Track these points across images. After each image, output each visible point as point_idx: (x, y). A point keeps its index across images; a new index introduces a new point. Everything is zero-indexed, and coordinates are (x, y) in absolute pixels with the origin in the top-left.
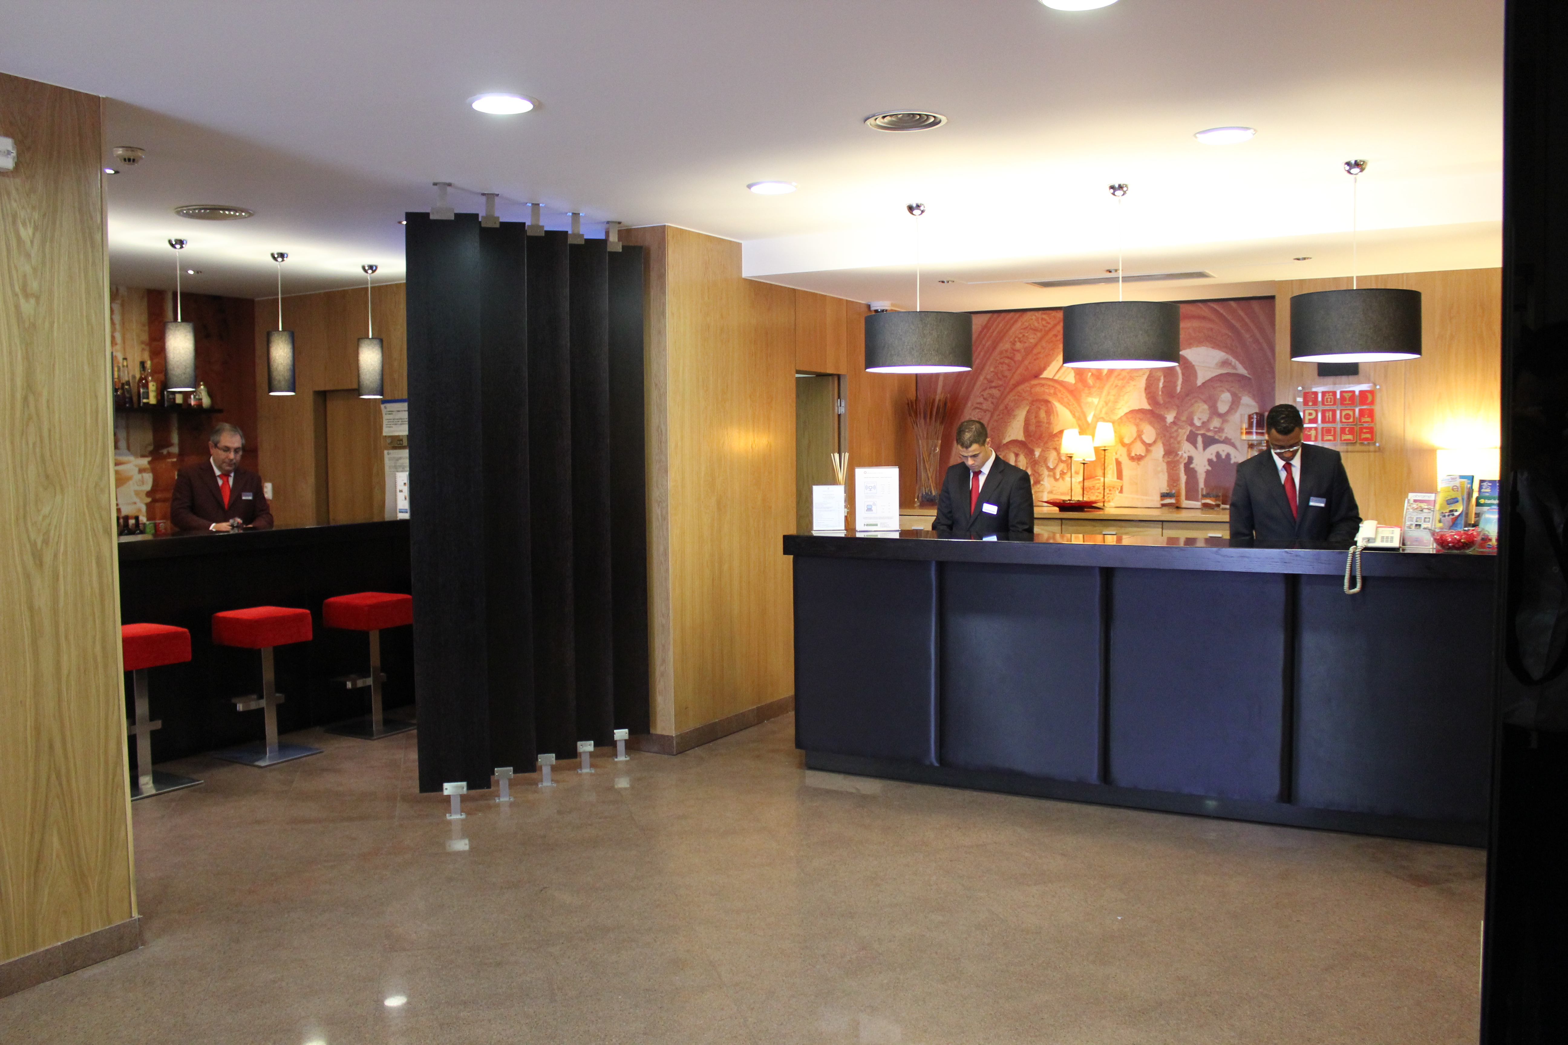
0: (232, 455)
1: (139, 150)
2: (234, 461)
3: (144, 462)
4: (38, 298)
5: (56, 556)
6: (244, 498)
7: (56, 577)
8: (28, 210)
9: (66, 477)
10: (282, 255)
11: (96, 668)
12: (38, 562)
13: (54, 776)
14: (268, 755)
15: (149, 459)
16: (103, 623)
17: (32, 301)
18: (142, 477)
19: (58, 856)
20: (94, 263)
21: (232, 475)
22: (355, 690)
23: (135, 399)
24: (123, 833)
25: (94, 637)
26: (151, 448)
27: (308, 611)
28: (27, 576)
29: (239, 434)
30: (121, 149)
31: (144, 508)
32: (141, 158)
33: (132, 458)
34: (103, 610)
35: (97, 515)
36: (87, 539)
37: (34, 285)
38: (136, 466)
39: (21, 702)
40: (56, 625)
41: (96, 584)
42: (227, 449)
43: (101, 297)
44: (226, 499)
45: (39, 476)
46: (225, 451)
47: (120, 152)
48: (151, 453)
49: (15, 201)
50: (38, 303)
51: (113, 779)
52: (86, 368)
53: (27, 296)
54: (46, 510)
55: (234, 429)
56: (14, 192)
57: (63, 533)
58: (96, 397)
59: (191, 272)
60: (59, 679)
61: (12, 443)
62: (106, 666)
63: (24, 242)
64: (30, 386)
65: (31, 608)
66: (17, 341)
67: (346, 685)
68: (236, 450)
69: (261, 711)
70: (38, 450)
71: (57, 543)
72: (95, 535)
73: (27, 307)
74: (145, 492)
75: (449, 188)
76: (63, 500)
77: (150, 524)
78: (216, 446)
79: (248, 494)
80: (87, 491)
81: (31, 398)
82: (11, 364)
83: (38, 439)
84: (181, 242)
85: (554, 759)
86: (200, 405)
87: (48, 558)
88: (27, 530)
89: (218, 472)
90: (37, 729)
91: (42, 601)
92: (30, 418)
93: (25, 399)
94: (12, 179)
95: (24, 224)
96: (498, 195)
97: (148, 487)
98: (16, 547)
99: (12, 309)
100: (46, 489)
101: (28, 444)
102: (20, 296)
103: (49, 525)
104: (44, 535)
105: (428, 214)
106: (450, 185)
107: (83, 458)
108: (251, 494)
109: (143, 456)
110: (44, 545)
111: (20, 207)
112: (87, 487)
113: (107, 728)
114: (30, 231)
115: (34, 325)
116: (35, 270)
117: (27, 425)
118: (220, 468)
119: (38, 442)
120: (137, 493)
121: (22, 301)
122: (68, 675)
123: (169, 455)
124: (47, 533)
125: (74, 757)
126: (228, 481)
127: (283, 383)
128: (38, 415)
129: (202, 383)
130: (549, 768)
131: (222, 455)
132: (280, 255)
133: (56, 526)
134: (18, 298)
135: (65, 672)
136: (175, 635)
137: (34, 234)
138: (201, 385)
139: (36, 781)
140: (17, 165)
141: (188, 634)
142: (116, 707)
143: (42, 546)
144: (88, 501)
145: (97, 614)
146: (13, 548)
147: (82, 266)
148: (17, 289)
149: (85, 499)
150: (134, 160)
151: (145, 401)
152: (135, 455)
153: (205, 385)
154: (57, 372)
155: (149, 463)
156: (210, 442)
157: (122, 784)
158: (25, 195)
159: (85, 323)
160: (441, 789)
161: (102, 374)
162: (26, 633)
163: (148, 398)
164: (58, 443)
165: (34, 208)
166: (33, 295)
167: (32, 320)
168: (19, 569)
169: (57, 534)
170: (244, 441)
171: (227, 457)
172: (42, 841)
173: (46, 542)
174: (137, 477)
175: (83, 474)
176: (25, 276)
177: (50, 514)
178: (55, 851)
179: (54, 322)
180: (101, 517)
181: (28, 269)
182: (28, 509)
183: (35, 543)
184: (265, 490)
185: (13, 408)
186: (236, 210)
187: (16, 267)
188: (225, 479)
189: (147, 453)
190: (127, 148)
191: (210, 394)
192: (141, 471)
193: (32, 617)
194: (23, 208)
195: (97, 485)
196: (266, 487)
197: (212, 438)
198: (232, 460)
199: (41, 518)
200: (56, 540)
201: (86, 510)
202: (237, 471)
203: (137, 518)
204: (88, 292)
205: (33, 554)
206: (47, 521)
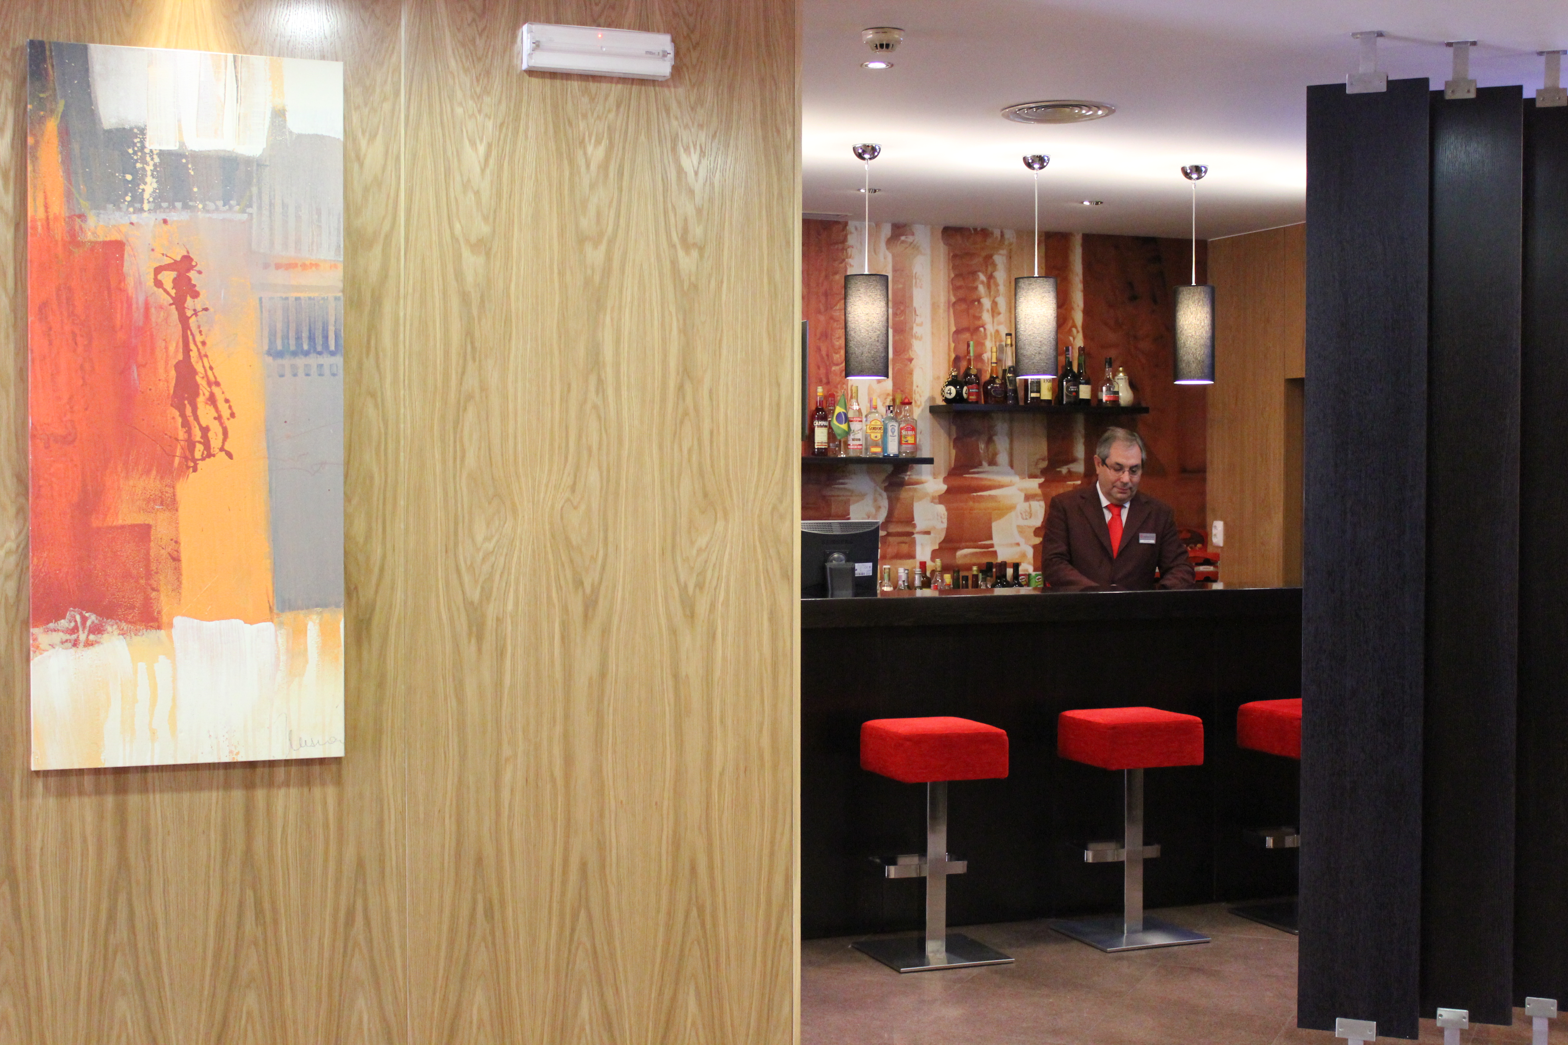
0: (1126, 477)
1: (893, 31)
2: (1130, 485)
3: (1033, 485)
4: (701, 249)
5: (713, 606)
6: (1141, 541)
7: (712, 636)
8: (692, 130)
9: (731, 496)
10: (1198, 169)
11: (762, 765)
12: (688, 613)
13: (694, 913)
14: (1125, 935)
15: (1042, 480)
16: (775, 706)
17: (695, 253)
18: (1030, 505)
19: (694, 1024)
20: (781, 195)
21: (1127, 505)
22: (1280, 851)
23: (1021, 394)
24: (786, 1009)
25: (761, 724)
26: (1044, 464)
27: (1199, 719)
28: (673, 631)
29: (1137, 443)
30: (871, 32)
31: (1030, 552)
32: (899, 42)
33: (1016, 479)
34: (775, 687)
35: (773, 552)
36: (758, 584)
37: (697, 231)
38: (1021, 490)
39: (656, 803)
40: (709, 704)
41: (767, 650)
42: (1119, 468)
43: (788, 244)
44: (1116, 540)
45: (694, 493)
46: (1117, 470)
47: (870, 35)
48: (1044, 472)
49: (677, 118)
50: (701, 256)
51: (777, 929)
52: (765, 342)
53: (687, 246)
54: (702, 541)
55: (1130, 437)
56: (674, 106)
57: (724, 573)
58: (778, 385)
59: (1087, 203)
60: (709, 779)
61: (661, 448)
62: (775, 767)
63: (686, 173)
64: (687, 371)
65: (676, 676)
66: (673, 309)
67: (1264, 841)
68: (1132, 470)
69: (1118, 867)
70: (694, 458)
71: (715, 589)
72: (770, 581)
73: (687, 262)
74: (1034, 529)
75: (1380, 39)
76: (726, 529)
77: (1037, 575)
78: (1104, 462)
79: (1148, 535)
80: (760, 516)
81: (688, 388)
82: (664, 340)
83: (696, 443)
84: (1041, 161)
85: (1554, 1008)
86: (1115, 401)
87: (702, 608)
88: (676, 569)
89: (1105, 502)
90: (676, 844)
91: (692, 668)
92: (686, 414)
93: (681, 388)
94: (673, 90)
95: (687, 149)
96: (1474, 43)
97: (1038, 521)
98: (660, 591)
99: (667, 265)
100: (703, 513)
101: (681, 450)
102: (678, 247)
103: (706, 562)
104: (697, 576)
105: (1343, 86)
106: (1380, 34)
107: (756, 471)
108: (1154, 535)
109: (1032, 476)
110: (698, 590)
111: (682, 128)
112: (761, 510)
113: (772, 854)
114: (695, 157)
115: (695, 287)
116: (699, 211)
117: (682, 422)
118: (1108, 495)
119: (696, 447)
120: (1021, 530)
121: (681, 253)
122: (722, 774)
123: (1071, 475)
124: (702, 573)
125: (724, 889)
126: (1119, 515)
127: (1194, 365)
128: (696, 409)
129: (1121, 369)
130: (1546, 1023)
131: (1111, 475)
132: (1194, 170)
133: (714, 565)
134: (676, 251)
135: (717, 769)
136: (986, 738)
137: (699, 163)
138: (1120, 372)
139: (670, 914)
140: (677, 69)
141: (1006, 738)
142: (787, 826)
143: (694, 591)
144: (761, 530)
145: (767, 692)
146: (656, 592)
147: (764, 200)
148: (675, 239)
149: (756, 528)
150: (888, 46)
151: (1033, 395)
152: (1021, 475)
153: (1126, 372)
154: (724, 352)
155: (1041, 486)
156: (1096, 456)
157: (790, 937)
158: (689, 109)
159: (765, 280)
160: (1332, 1027)
161: (788, 354)
162: (667, 709)
163: (1039, 391)
164: (722, 448)
165: (701, 126)
166: (695, 245)
167: (693, 279)
168: (663, 621)
169: (716, 575)
170: (1144, 456)
171: (1119, 479)
172: (674, 999)
173: (700, 586)
174: (1022, 506)
175: (756, 493)
176: (686, 220)
177: (707, 547)
178: (690, 1015)
179: (722, 282)
180: (778, 553)
181: (690, 210)
182: (678, 539)
183: (686, 586)
184: (1214, 531)
185: (663, 400)
186: (1089, 107)
187: (674, 207)
188: (1116, 510)
189: (1038, 472)
190: (878, 29)
191: (1133, 385)
192: (1028, 498)
193: (676, 689)
194: (686, 126)
195: (774, 508)
196: (1215, 527)
197: (1098, 451)
198: (1125, 484)
199: (694, 552)
200: (714, 584)
201: (758, 544)
202: (1135, 501)
203: (1016, 566)
204: (771, 237)
205: (682, 602)
206: (704, 556)
